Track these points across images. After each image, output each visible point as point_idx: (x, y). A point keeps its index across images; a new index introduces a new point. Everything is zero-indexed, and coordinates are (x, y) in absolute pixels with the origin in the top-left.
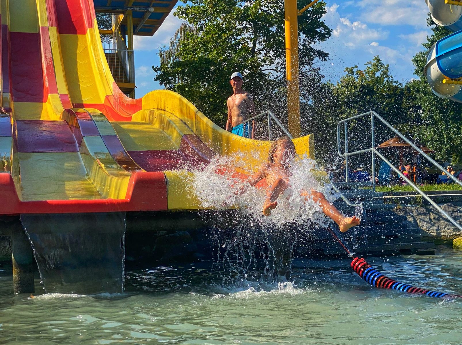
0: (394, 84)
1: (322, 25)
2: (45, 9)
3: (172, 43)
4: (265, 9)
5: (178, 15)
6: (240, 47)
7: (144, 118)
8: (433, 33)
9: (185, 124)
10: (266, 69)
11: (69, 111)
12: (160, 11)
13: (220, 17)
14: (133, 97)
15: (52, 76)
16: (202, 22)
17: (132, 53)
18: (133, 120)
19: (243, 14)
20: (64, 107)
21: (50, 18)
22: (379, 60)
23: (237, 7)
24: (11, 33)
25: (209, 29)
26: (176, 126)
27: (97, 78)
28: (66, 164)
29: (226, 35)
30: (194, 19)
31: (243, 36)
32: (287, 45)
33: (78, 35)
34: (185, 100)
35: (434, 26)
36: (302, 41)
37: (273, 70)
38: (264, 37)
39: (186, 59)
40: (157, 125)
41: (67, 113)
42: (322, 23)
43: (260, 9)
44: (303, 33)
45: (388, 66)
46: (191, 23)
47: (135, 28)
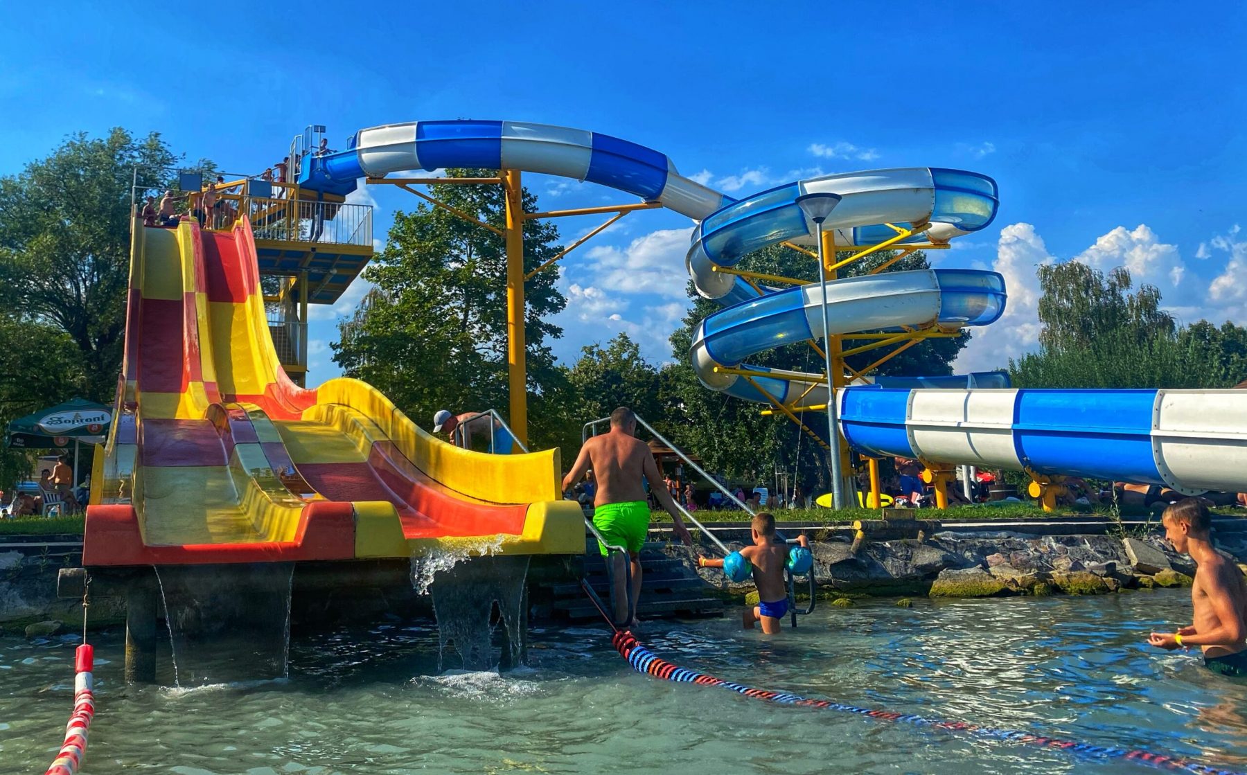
0: (647, 369)
1: (554, 293)
2: (192, 270)
3: (357, 313)
4: (481, 272)
5: (367, 277)
6: (447, 319)
7: (319, 416)
8: (695, 306)
9: (377, 425)
10: (480, 347)
11: (217, 406)
12: (345, 273)
13: (422, 281)
14: (302, 385)
15: (196, 357)
16: (398, 287)
17: (304, 327)
18: (304, 418)
19: (452, 278)
20: (210, 400)
21: (198, 281)
22: (626, 338)
23: (445, 268)
24: (145, 300)
25: (407, 296)
26: (365, 429)
27: (257, 359)
28: (209, 484)
29: (429, 305)
30: (389, 284)
31: (452, 305)
32: (510, 318)
33: (235, 304)
34: (378, 394)
35: (696, 297)
36: (528, 312)
37: (489, 348)
38: (479, 306)
39: (375, 334)
40: (337, 427)
41: (213, 408)
42: (554, 290)
43: (474, 271)
44: (530, 303)
45: (637, 345)
46: (383, 289)
47: (310, 294)
